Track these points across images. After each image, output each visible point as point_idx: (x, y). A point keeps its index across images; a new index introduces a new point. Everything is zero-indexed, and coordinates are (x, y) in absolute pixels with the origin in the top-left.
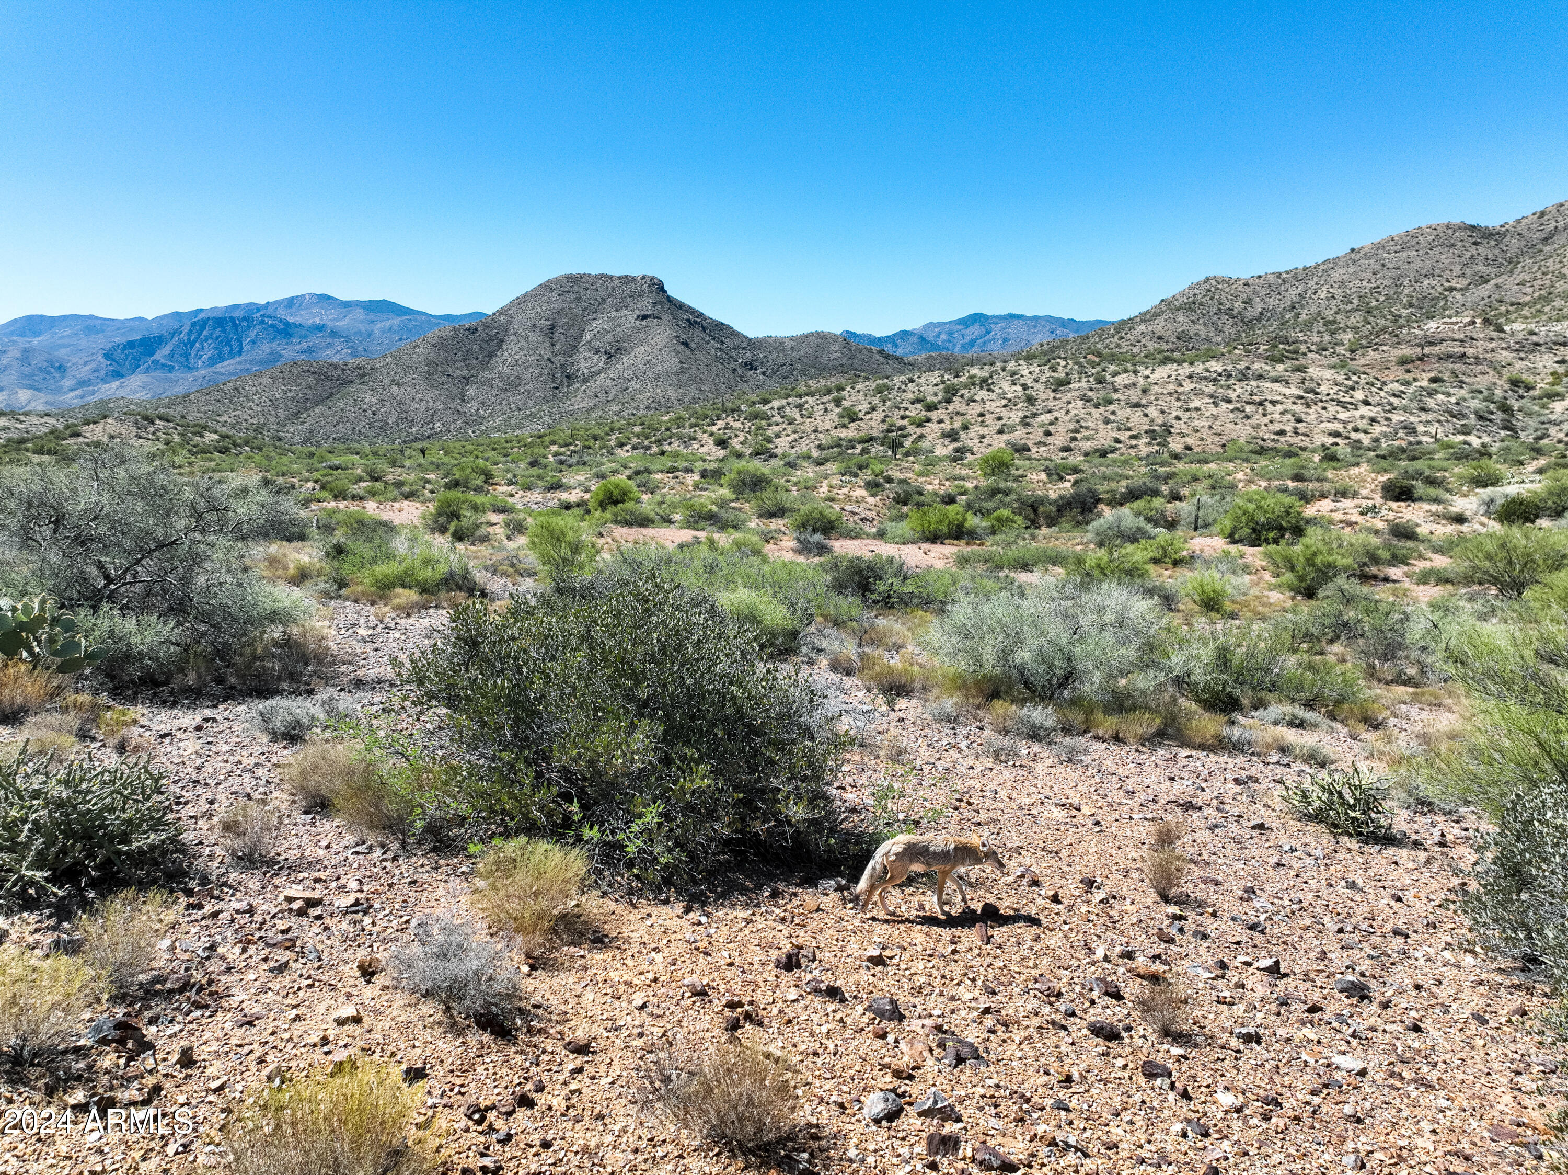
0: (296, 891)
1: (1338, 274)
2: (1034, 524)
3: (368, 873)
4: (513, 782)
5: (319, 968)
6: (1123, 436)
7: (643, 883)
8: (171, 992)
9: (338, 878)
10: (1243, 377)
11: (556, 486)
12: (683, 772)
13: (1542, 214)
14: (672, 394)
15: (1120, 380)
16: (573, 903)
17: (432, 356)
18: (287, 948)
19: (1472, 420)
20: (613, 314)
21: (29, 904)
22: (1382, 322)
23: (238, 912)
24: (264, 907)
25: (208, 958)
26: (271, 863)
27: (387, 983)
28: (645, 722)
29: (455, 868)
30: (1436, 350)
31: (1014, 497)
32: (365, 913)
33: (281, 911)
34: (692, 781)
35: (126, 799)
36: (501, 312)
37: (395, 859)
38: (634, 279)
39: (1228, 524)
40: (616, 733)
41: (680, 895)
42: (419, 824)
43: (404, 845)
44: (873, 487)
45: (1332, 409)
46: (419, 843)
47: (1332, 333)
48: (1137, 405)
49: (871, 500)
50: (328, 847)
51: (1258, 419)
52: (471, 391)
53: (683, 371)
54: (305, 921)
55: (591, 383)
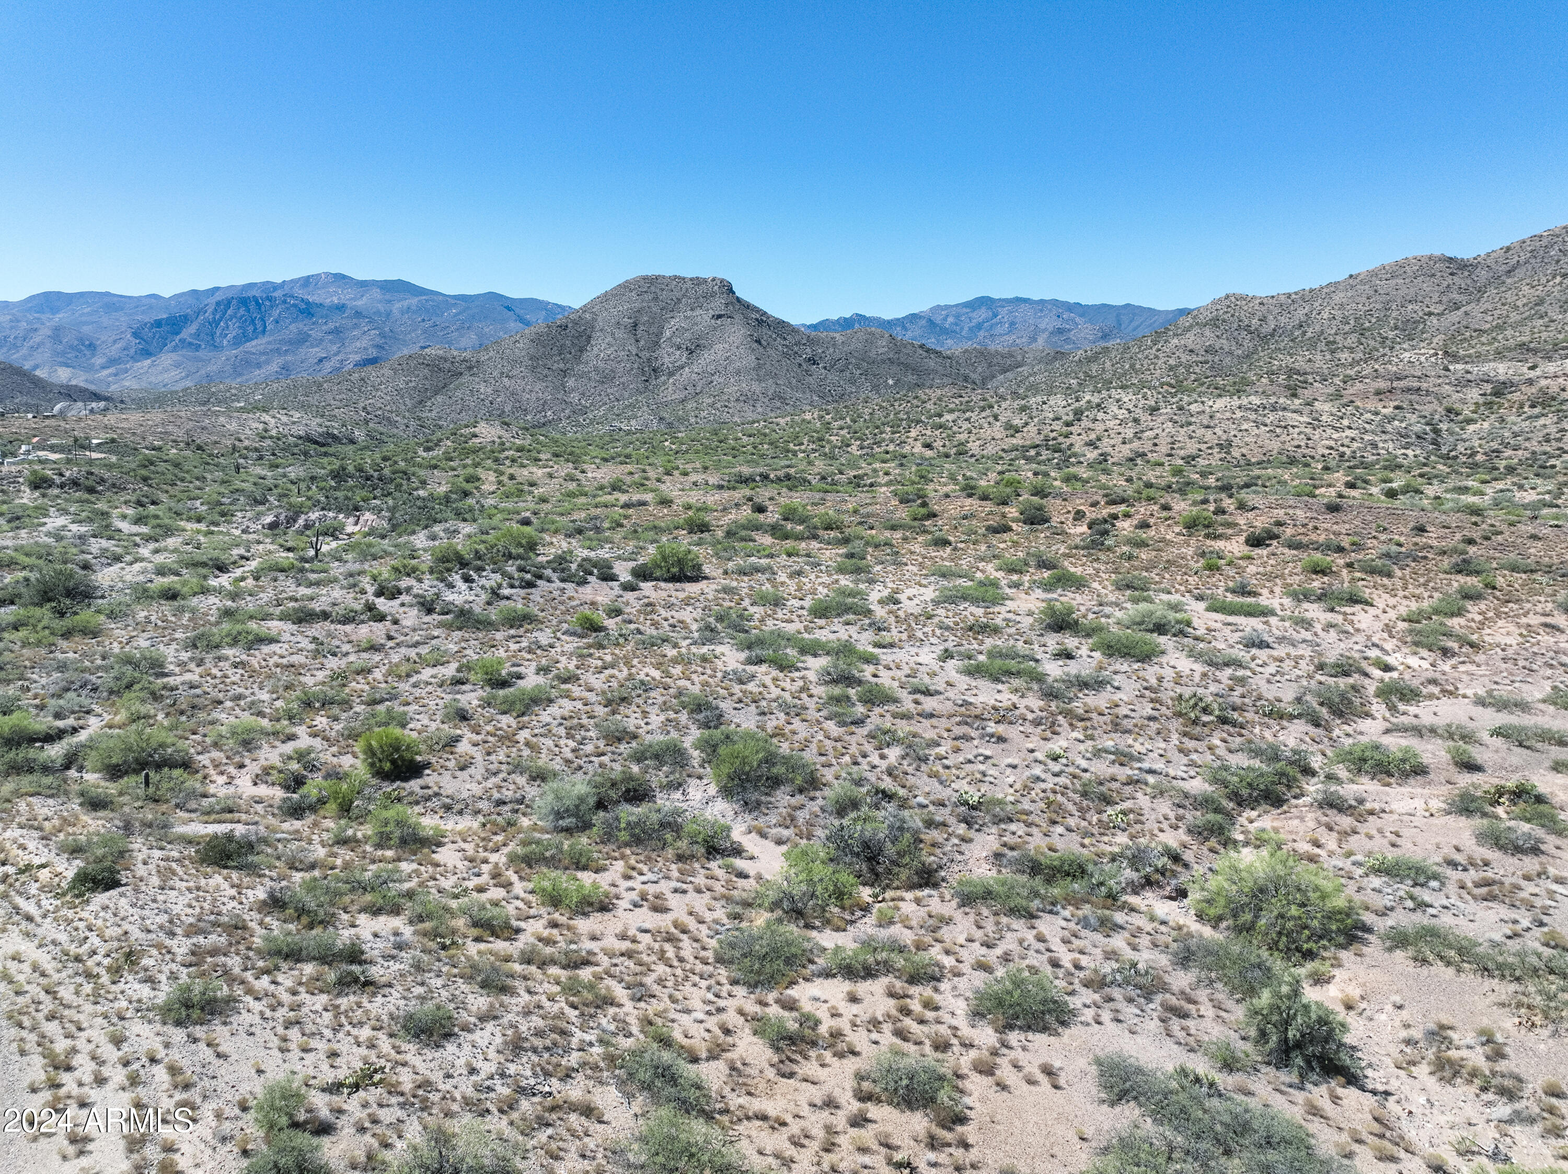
1: (1338, 298)
6: (1203, 447)
10: (1274, 409)
13: (1508, 249)
14: (756, 387)
15: (1194, 408)
17: (532, 351)
19: (1413, 439)
20: (689, 313)
22: (1372, 343)
30: (1402, 384)
36: (584, 309)
38: (705, 281)
45: (1329, 431)
47: (1333, 352)
48: (1208, 427)
51: (1284, 437)
52: (571, 383)
53: (759, 367)
55: (677, 376)
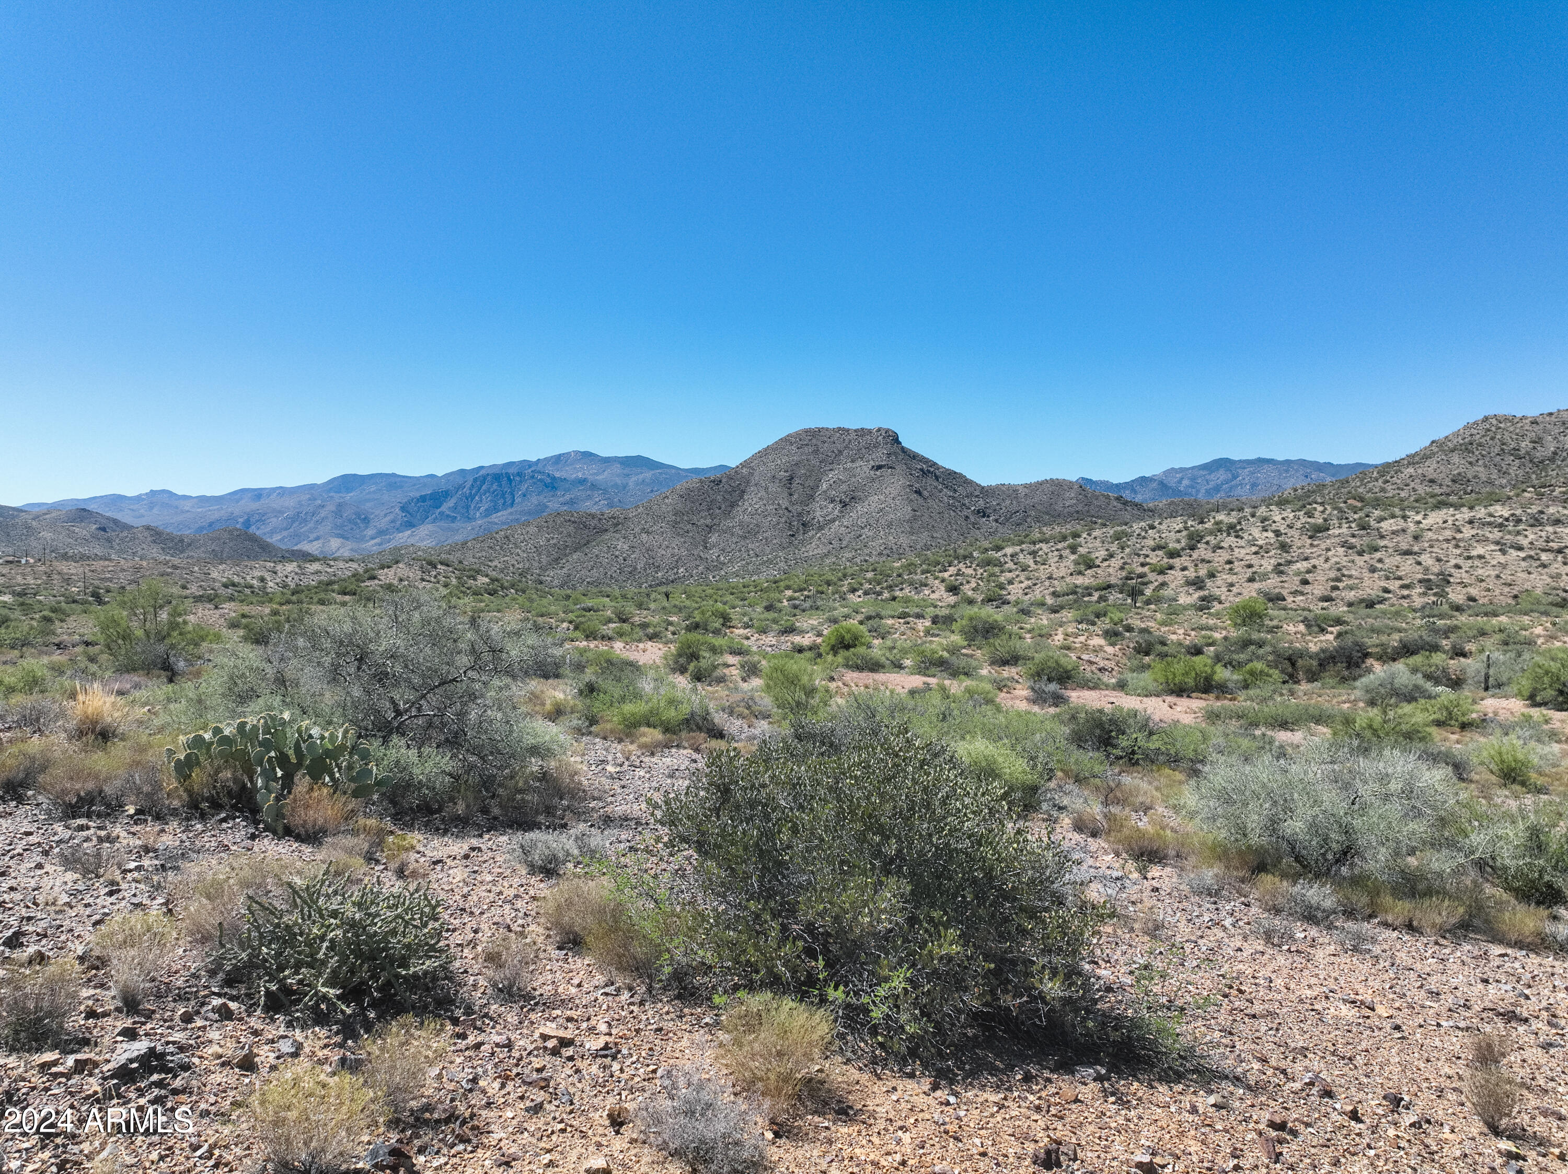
0: (550, 1028)
2: (1292, 678)
3: (616, 1016)
4: (758, 933)
5: (571, 1112)
6: (1394, 585)
7: (887, 1052)
8: (438, 1121)
9: (589, 1019)
10: (1536, 522)
11: (790, 630)
12: (931, 936)
14: (904, 541)
15: (1386, 526)
16: (817, 1067)
17: (680, 506)
18: (542, 1088)
20: (849, 465)
21: (320, 1019)
23: (497, 1045)
24: (521, 1043)
25: (471, 1090)
26: (528, 997)
27: (635, 1136)
28: (892, 880)
29: (699, 1019)
31: (1268, 649)
32: (614, 1058)
33: (537, 1048)
34: (940, 946)
35: (407, 923)
36: (743, 465)
37: (642, 1003)
38: (870, 431)
39: (1526, 684)
40: (862, 889)
41: (926, 1068)
42: (667, 970)
43: (650, 990)
44: (1112, 635)
46: (665, 989)
48: (1408, 553)
49: (1110, 650)
50: (579, 985)
51: (1557, 567)
52: (713, 538)
53: (915, 518)
54: (558, 1061)
55: (826, 531)
